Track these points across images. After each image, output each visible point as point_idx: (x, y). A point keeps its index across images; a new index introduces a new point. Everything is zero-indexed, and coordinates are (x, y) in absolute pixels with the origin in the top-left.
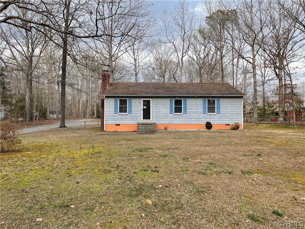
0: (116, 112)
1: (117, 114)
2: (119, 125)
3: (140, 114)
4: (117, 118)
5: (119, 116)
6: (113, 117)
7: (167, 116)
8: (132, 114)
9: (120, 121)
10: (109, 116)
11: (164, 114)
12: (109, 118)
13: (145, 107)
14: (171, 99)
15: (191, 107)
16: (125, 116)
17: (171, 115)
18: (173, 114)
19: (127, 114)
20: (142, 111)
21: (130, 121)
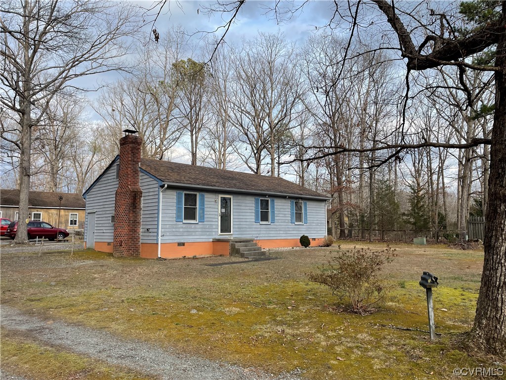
0: (178, 217)
1: (181, 223)
2: (183, 244)
3: (216, 223)
4: (181, 230)
5: (184, 226)
6: (174, 229)
7: (252, 226)
8: (205, 223)
9: (186, 237)
10: (168, 226)
11: (248, 223)
12: (167, 230)
13: (223, 210)
14: (257, 198)
15: (279, 212)
16: (193, 226)
17: (257, 225)
18: (259, 224)
19: (197, 222)
20: (220, 218)
21: (202, 237)
